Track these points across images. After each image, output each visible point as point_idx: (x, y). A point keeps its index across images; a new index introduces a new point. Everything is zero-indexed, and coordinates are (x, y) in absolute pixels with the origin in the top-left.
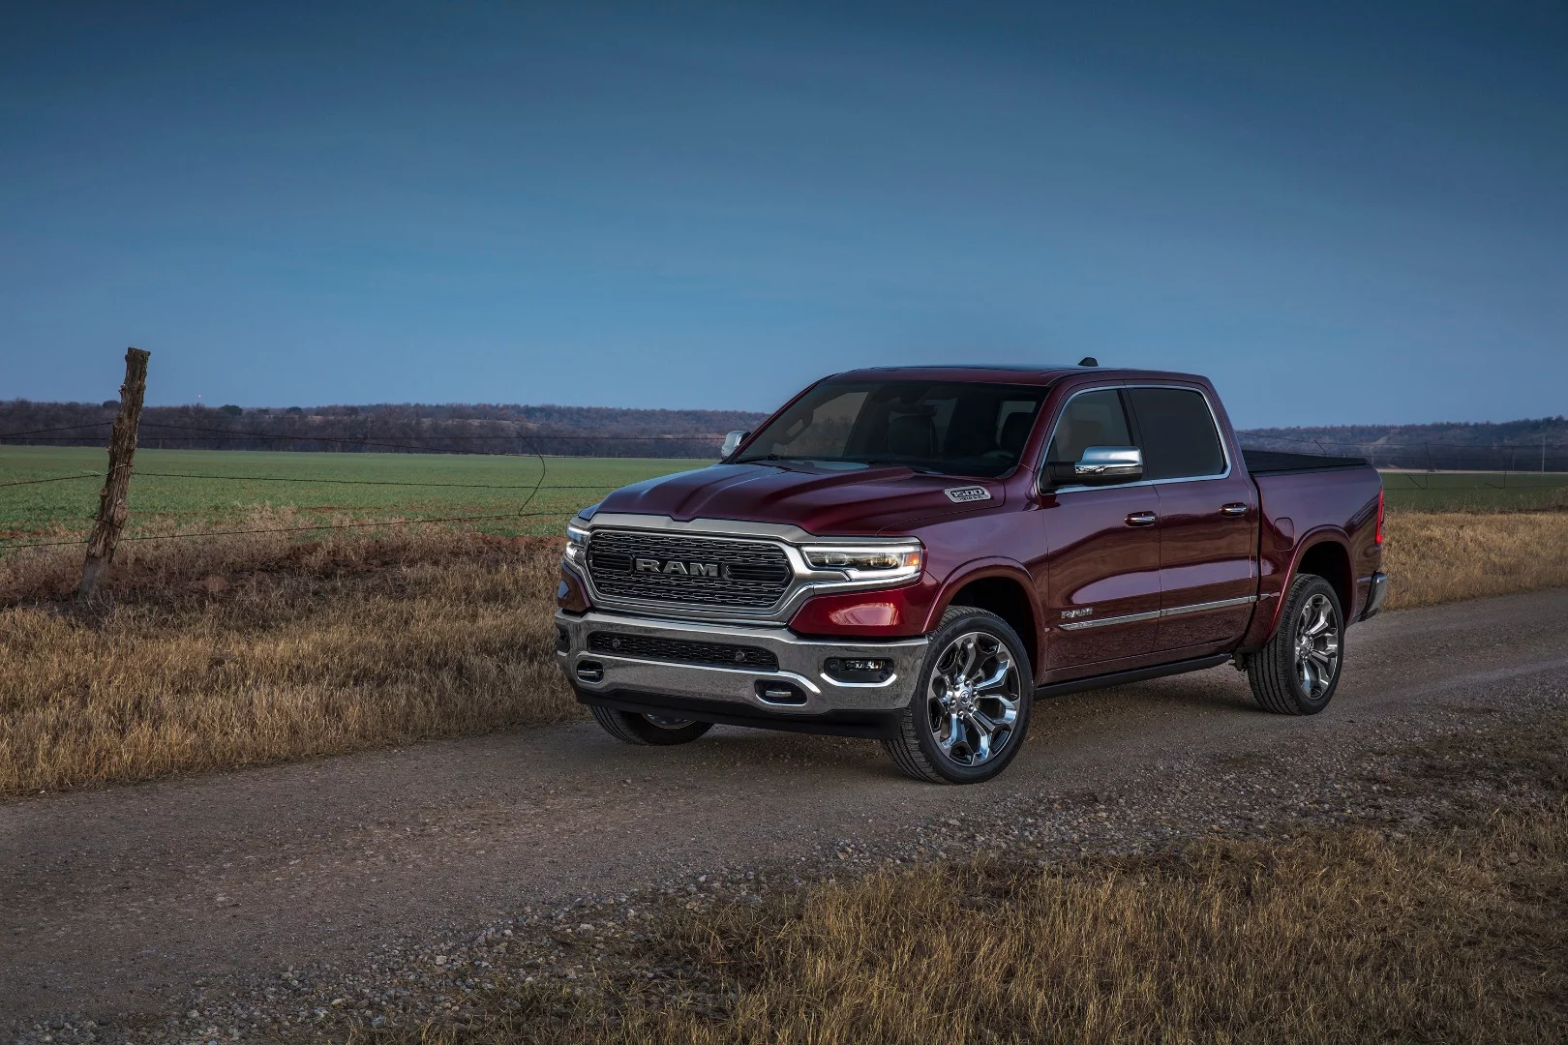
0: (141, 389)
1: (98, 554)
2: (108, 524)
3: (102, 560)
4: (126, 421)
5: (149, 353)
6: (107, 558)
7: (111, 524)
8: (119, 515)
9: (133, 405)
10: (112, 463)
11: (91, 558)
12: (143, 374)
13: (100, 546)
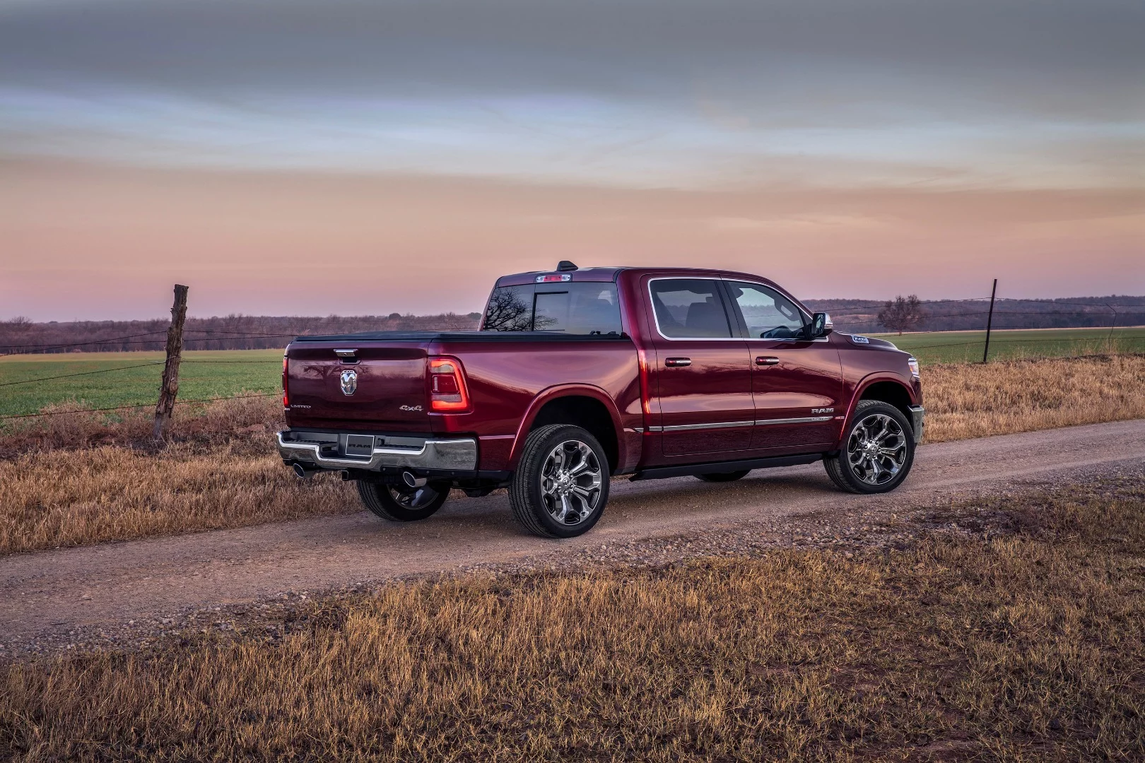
0: (184, 310)
1: (161, 412)
2: (168, 394)
3: (165, 415)
4: (175, 329)
5: (188, 287)
6: (168, 414)
7: (169, 393)
8: (173, 387)
9: (179, 319)
10: (168, 356)
11: (158, 414)
12: (184, 301)
13: (163, 407)
